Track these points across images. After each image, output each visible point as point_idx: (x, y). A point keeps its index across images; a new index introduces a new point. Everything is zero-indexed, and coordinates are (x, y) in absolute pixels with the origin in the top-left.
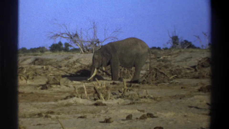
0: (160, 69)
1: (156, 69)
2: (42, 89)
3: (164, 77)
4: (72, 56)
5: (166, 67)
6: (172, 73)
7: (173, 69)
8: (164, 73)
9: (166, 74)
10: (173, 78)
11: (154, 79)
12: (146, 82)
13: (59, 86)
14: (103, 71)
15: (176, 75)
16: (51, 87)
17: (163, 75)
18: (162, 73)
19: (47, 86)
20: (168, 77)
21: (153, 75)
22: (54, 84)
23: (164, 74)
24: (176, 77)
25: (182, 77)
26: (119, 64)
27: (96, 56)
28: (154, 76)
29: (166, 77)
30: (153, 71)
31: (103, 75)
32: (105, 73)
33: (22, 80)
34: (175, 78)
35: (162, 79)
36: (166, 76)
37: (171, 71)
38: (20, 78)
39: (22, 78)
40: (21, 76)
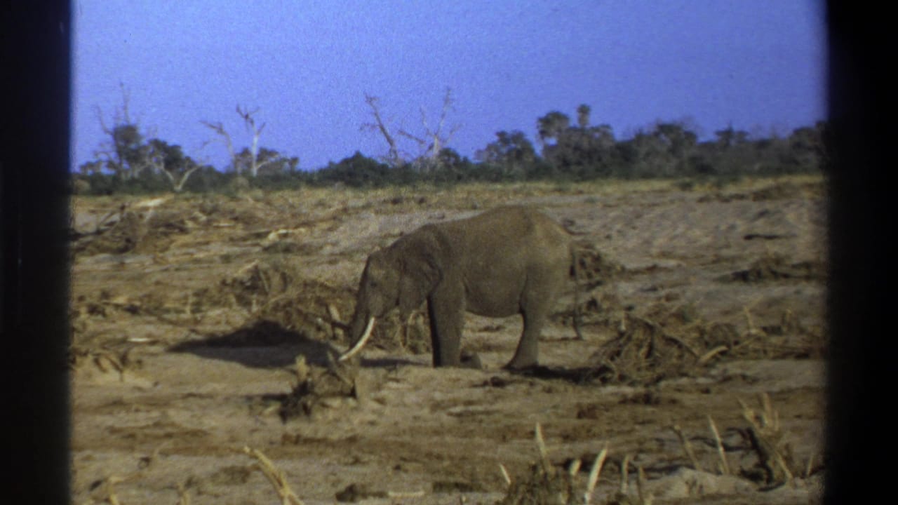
0: (663, 325)
1: (650, 328)
3: (680, 357)
5: (682, 317)
6: (706, 337)
7: (708, 326)
8: (679, 339)
9: (686, 342)
10: (714, 357)
11: (644, 364)
12: (616, 376)
13: (351, 401)
14: (335, 325)
15: (723, 348)
16: (324, 406)
17: (676, 346)
18: (671, 341)
19: (309, 403)
20: (692, 354)
21: (639, 347)
22: (334, 395)
23: (680, 346)
24: (723, 353)
25: (744, 354)
26: (464, 303)
27: (377, 273)
28: (644, 350)
29: (687, 355)
30: (639, 334)
34: (719, 356)
35: (674, 361)
36: (689, 350)
37: (702, 332)
38: (97, 362)
39: (105, 363)
40: (98, 355)
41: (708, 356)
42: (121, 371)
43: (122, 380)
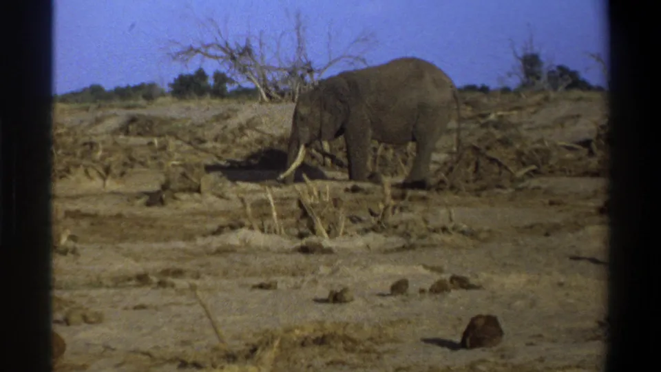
0: (488, 148)
1: (476, 149)
2: (149, 204)
3: (500, 173)
4: (236, 111)
5: (505, 142)
6: (524, 159)
7: (527, 149)
8: (499, 160)
9: (505, 162)
10: (527, 174)
11: (471, 177)
12: (448, 187)
13: (196, 195)
14: (325, 154)
15: (534, 167)
16: (175, 198)
17: (496, 164)
18: (492, 160)
19: (164, 196)
20: (509, 171)
21: (468, 165)
22: (183, 190)
23: (500, 164)
24: (534, 171)
25: (552, 172)
26: (370, 132)
27: (304, 111)
28: (471, 168)
29: (504, 172)
30: (469, 154)
31: (324, 164)
32: (328, 160)
33: (91, 178)
34: (531, 173)
35: (493, 176)
36: (506, 168)
37: (520, 154)
38: (87, 173)
39: (92, 173)
40: (88, 166)
41: (521, 173)
42: (104, 179)
43: (104, 185)
